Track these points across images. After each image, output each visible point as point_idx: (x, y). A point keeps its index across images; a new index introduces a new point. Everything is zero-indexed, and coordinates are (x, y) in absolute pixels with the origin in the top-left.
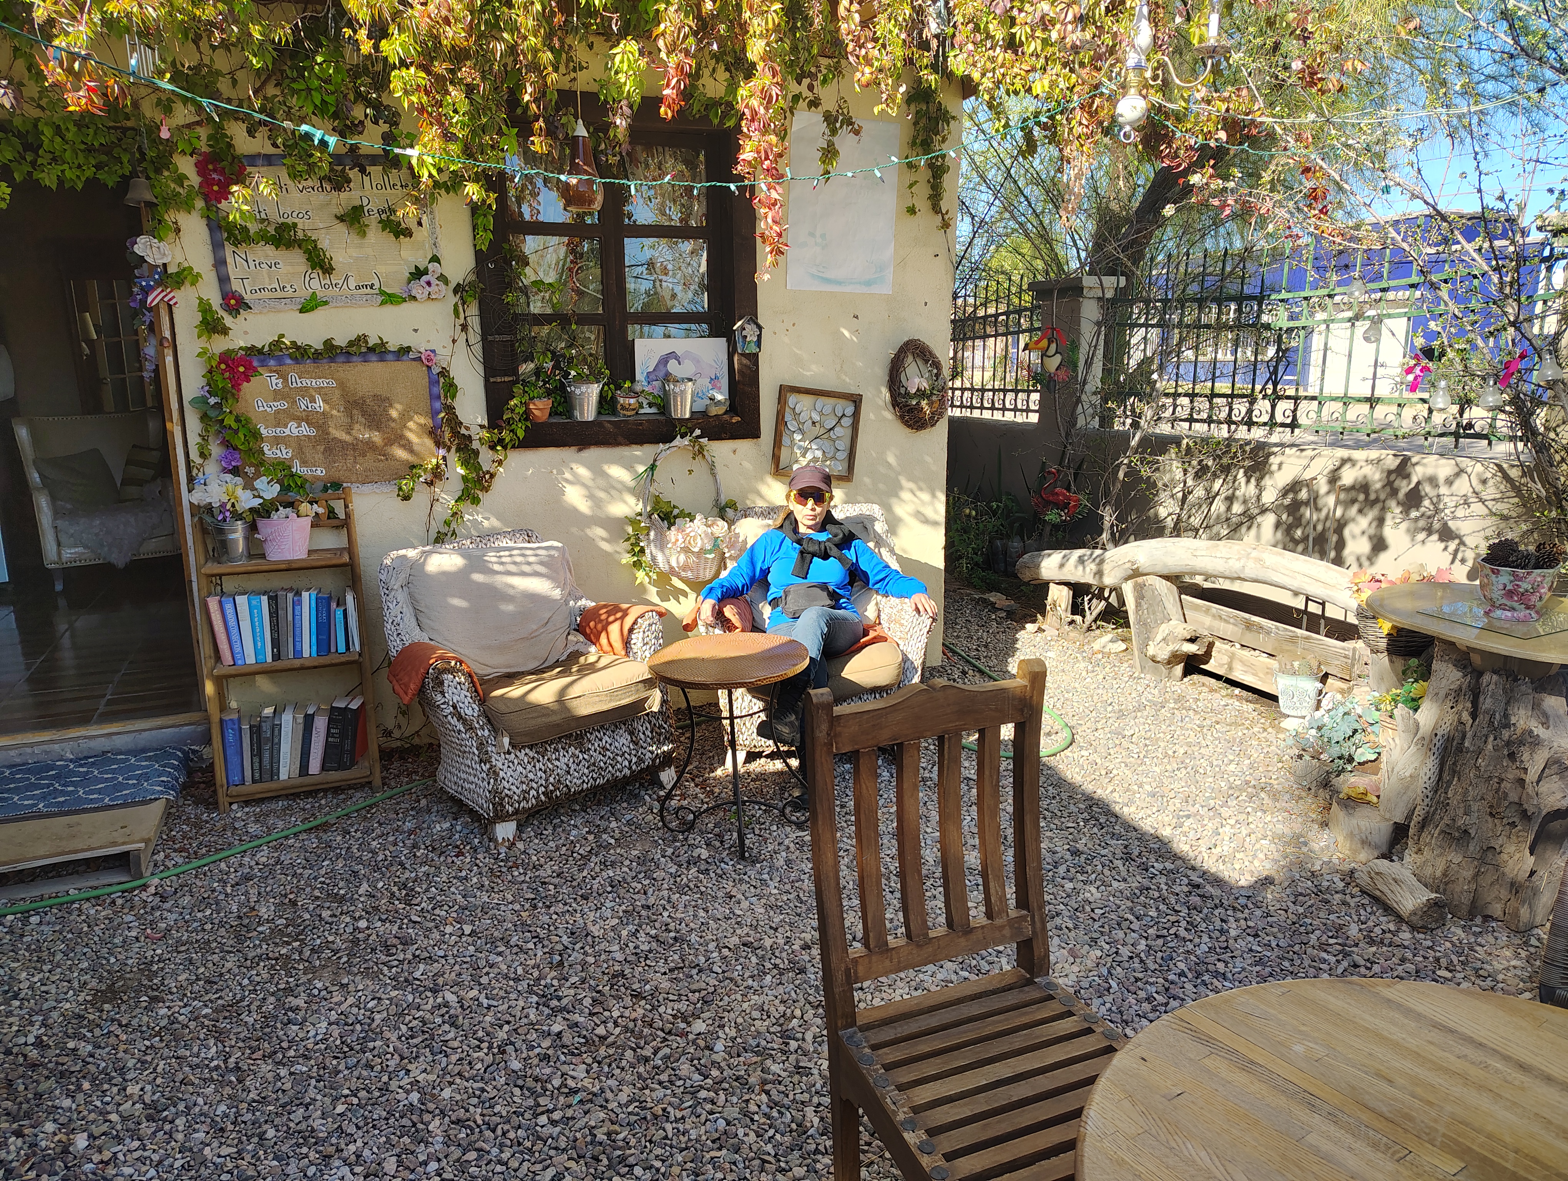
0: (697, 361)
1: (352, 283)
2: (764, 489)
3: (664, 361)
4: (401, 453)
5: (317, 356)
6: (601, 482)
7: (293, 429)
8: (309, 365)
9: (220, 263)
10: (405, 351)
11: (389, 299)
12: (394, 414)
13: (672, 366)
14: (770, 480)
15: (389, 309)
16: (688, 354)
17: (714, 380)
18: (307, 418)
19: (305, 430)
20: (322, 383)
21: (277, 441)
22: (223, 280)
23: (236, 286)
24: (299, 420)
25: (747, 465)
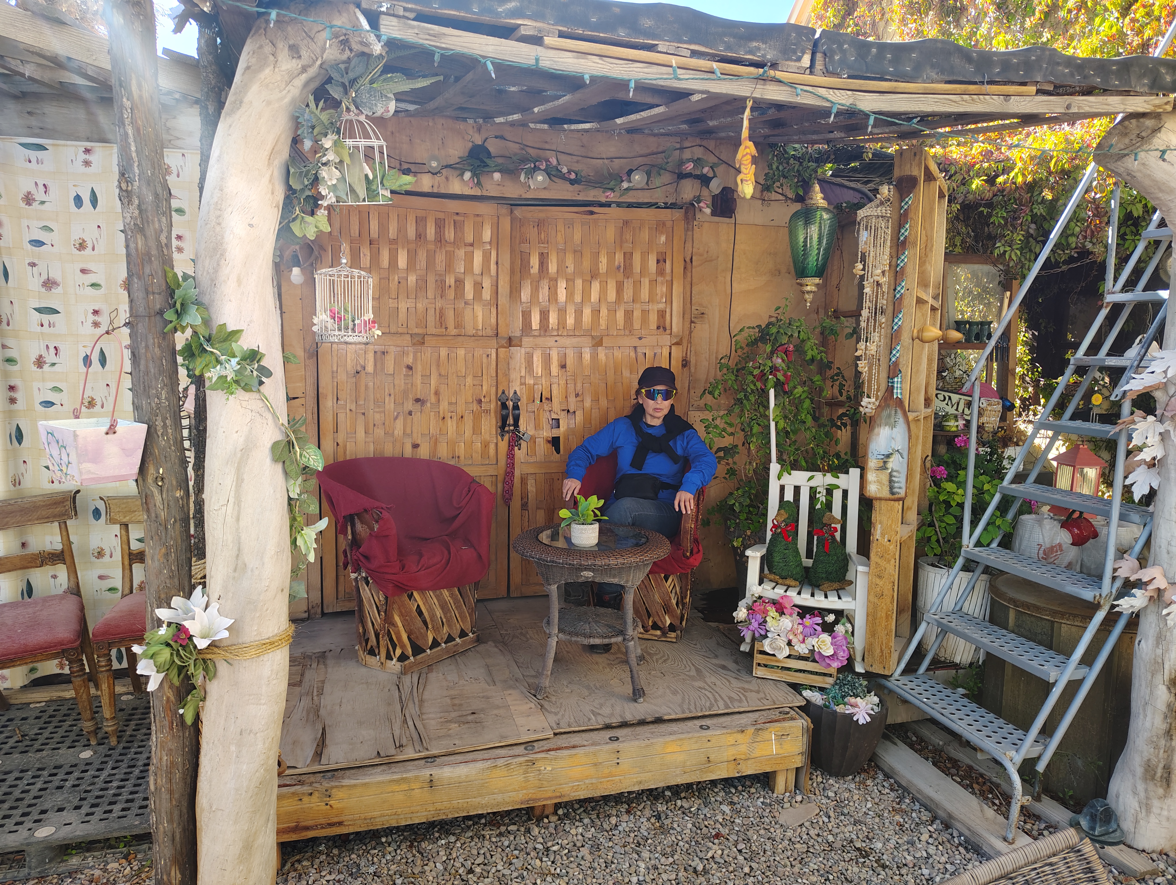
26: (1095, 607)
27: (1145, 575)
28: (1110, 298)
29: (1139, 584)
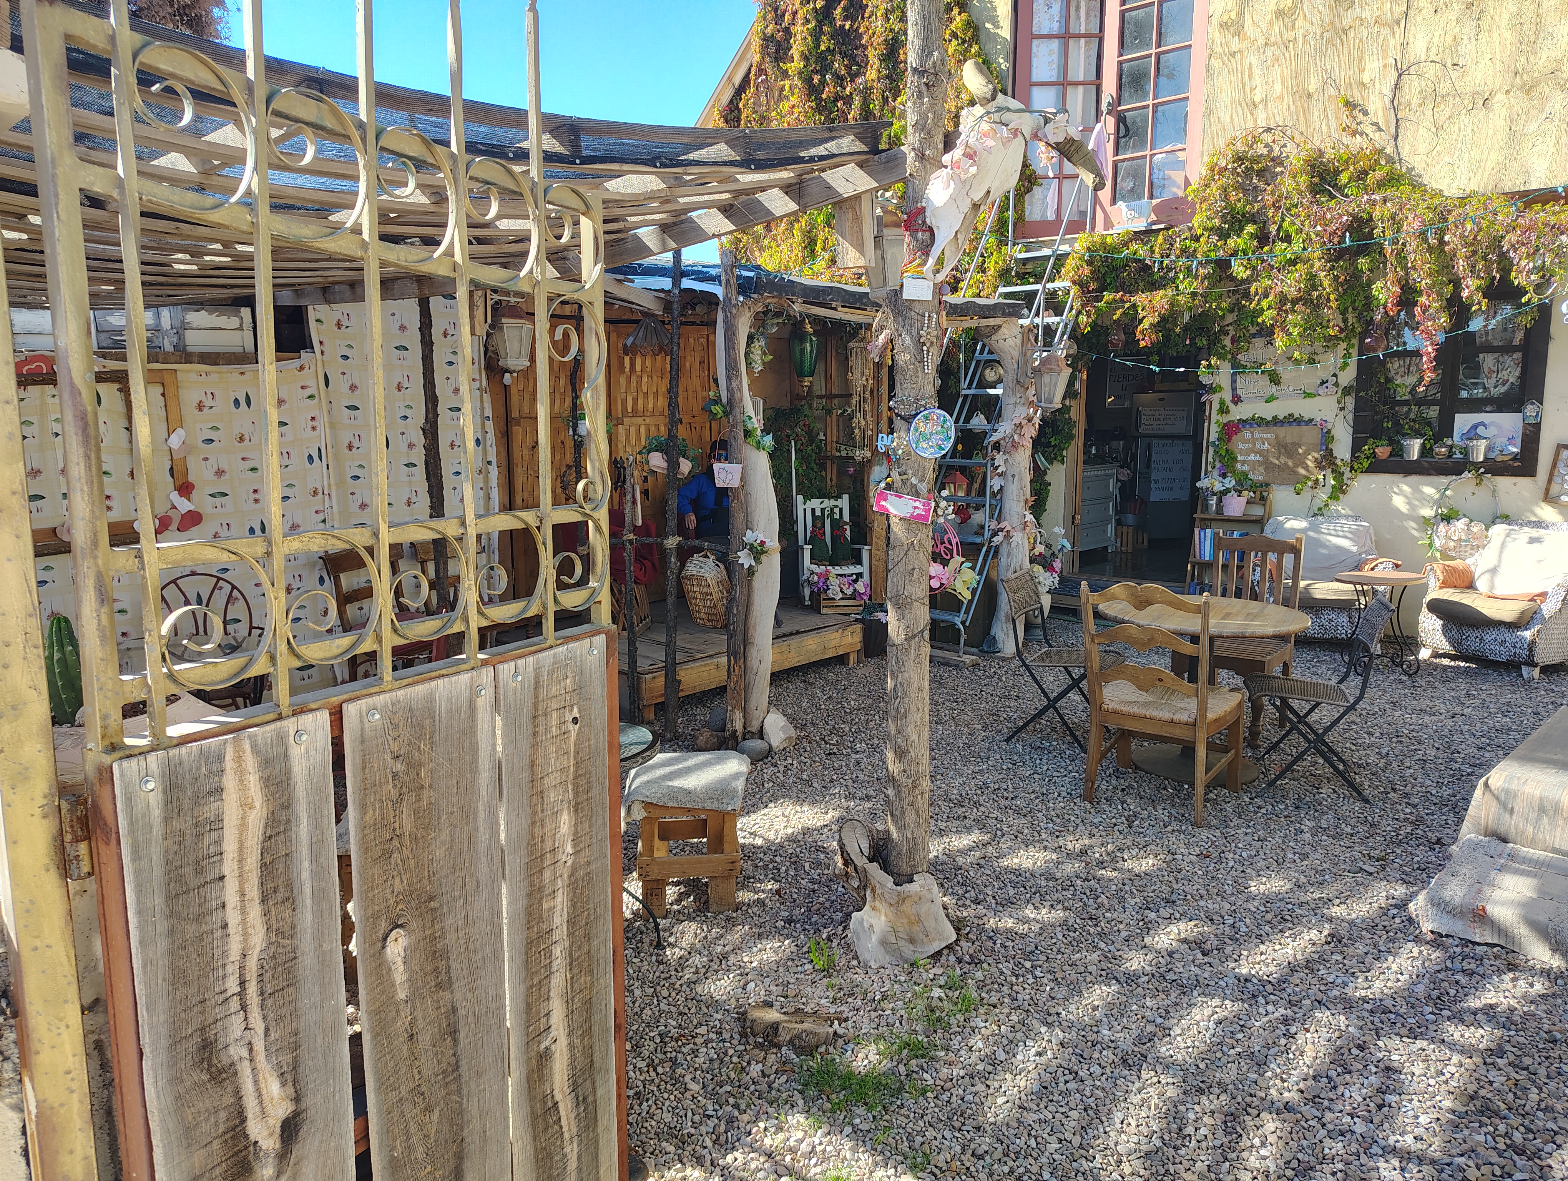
0: (1499, 427)
1: (1291, 389)
2: (1538, 511)
3: (1475, 427)
4: (1302, 471)
5: (1268, 423)
6: (1417, 495)
7: (1252, 457)
8: (1264, 428)
9: (1234, 382)
10: (1311, 420)
11: (1307, 395)
12: (1300, 451)
13: (1480, 430)
14: (1543, 505)
15: (1308, 400)
16: (1493, 423)
17: (1511, 440)
18: (1260, 452)
19: (1258, 458)
20: (1269, 436)
21: (1243, 462)
22: (1234, 389)
23: (1239, 392)
24: (1255, 453)
25: (1525, 494)
26: (983, 545)
27: (1002, 525)
28: (964, 392)
29: (1002, 530)
